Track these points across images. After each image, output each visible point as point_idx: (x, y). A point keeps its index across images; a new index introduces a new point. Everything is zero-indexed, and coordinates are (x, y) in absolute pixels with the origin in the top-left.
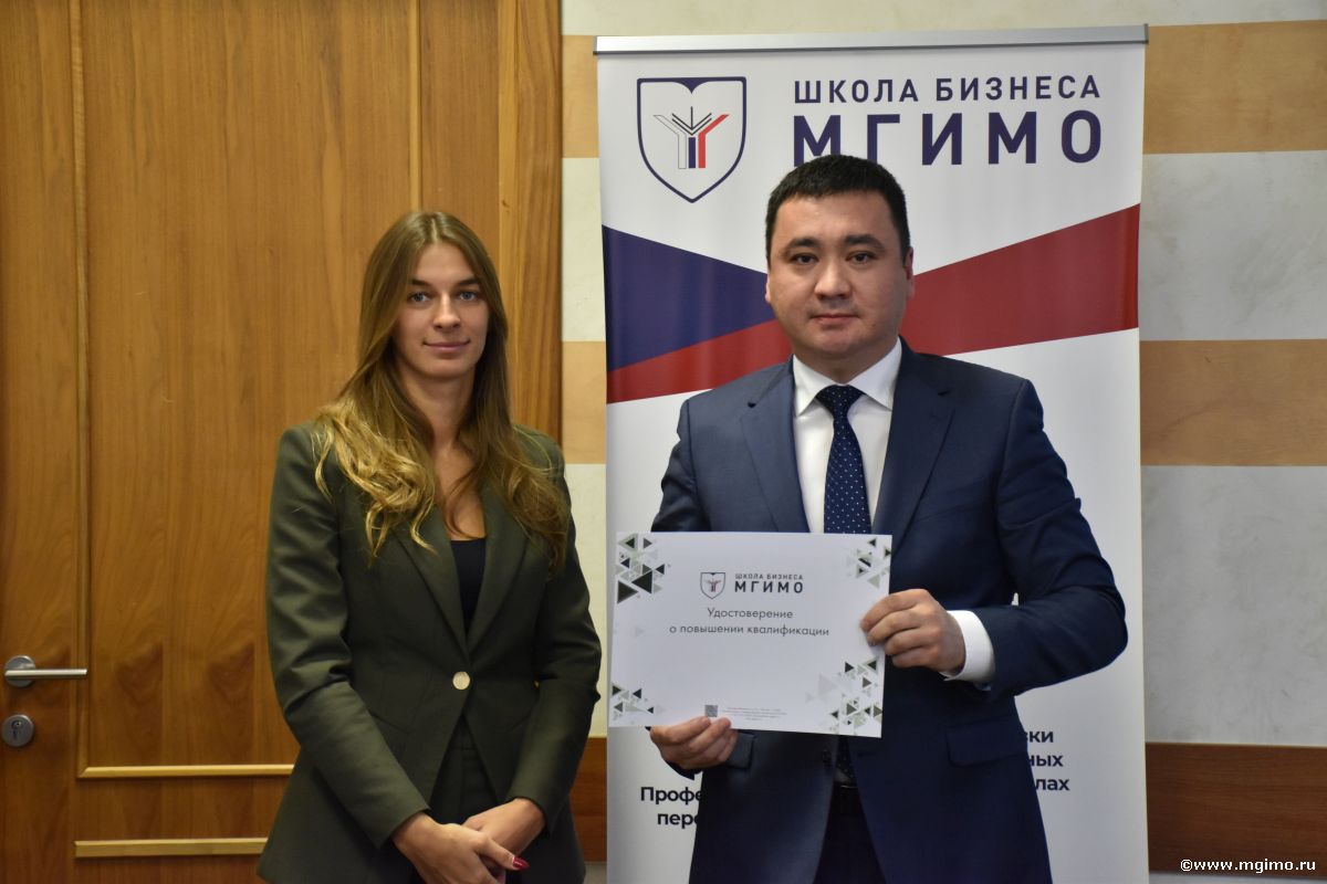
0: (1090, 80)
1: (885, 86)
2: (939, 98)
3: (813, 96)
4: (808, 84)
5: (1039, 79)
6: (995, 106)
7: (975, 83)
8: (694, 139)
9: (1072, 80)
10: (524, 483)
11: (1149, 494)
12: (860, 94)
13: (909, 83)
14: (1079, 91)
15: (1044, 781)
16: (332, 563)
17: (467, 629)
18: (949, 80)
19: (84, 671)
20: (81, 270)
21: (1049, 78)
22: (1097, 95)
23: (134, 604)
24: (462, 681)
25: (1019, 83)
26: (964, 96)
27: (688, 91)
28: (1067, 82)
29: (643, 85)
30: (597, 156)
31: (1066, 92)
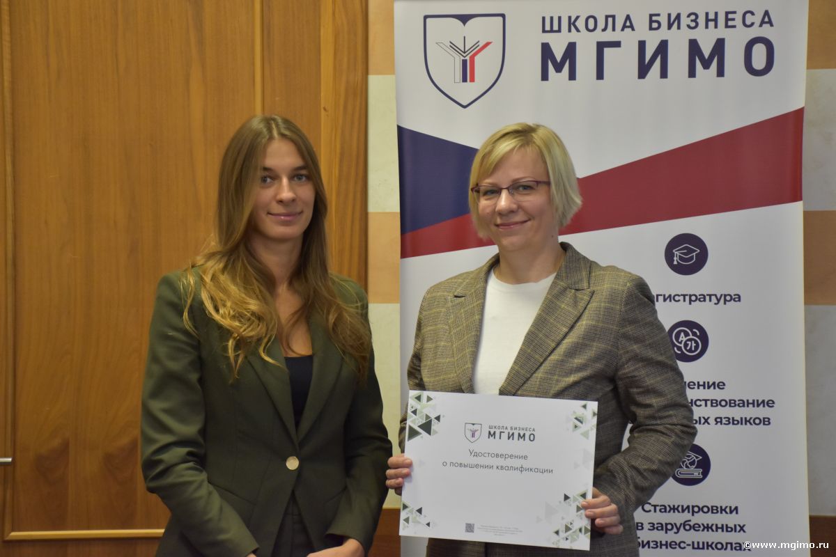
0: (767, 13)
1: (610, 20)
2: (651, 29)
3: (556, 27)
4: (552, 18)
5: (727, 13)
6: (693, 34)
7: (678, 17)
8: (466, 60)
9: (753, 14)
10: (339, 318)
11: (811, 327)
12: (591, 26)
13: (628, 18)
14: (758, 22)
15: (731, 544)
16: (194, 377)
17: (297, 424)
18: (658, 15)
19: (10, 460)
20: (9, 159)
21: (735, 12)
22: (772, 25)
23: (48, 409)
24: (293, 464)
25: (712, 16)
26: (670, 26)
27: (462, 24)
28: (748, 16)
29: (428, 20)
30: (394, 73)
31: (748, 23)
